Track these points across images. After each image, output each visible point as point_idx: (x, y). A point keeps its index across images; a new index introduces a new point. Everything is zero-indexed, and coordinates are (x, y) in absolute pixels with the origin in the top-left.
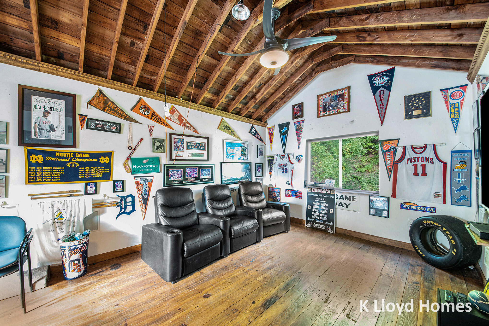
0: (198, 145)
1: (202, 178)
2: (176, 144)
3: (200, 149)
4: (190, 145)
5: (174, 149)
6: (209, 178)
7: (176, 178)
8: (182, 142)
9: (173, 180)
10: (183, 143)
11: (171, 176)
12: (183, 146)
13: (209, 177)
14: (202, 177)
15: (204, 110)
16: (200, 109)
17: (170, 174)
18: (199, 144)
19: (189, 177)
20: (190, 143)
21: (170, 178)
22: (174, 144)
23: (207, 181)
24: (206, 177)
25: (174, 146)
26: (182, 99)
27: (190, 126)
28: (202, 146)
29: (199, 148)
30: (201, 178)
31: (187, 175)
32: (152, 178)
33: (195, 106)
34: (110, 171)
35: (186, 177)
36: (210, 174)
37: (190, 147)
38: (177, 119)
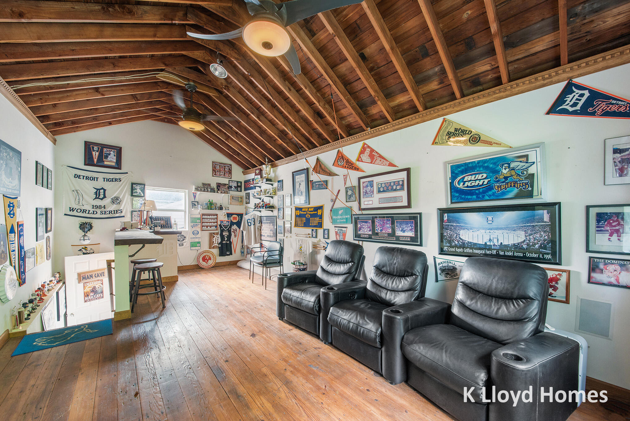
0: (392, 184)
1: (399, 235)
2: (365, 189)
3: (396, 190)
4: (381, 187)
5: (363, 195)
6: (411, 237)
7: (365, 231)
8: (371, 184)
9: (362, 233)
10: (372, 186)
11: (360, 229)
12: (372, 190)
13: (411, 234)
14: (399, 233)
15: (403, 125)
16: (397, 127)
17: (359, 226)
18: (394, 182)
19: (379, 232)
20: (381, 184)
21: (359, 231)
22: (363, 189)
23: (408, 241)
24: (406, 234)
25: (363, 192)
26: (369, 128)
27: (382, 160)
28: (399, 185)
29: (394, 188)
30: (397, 235)
31: (377, 228)
32: (345, 229)
33: (388, 128)
34: (322, 221)
35: (376, 231)
36: (413, 230)
37: (382, 190)
38: (368, 157)
